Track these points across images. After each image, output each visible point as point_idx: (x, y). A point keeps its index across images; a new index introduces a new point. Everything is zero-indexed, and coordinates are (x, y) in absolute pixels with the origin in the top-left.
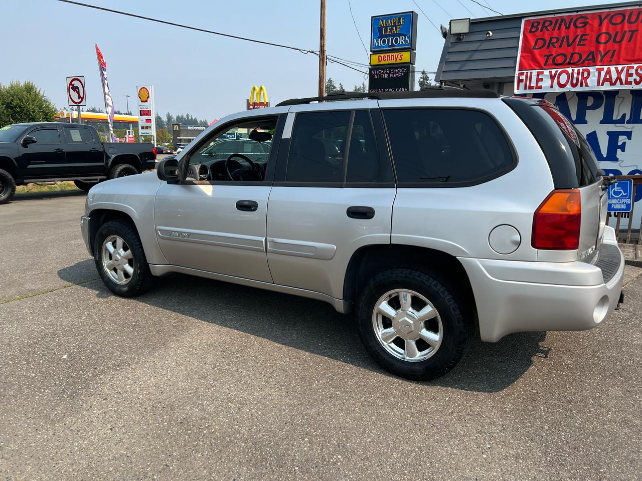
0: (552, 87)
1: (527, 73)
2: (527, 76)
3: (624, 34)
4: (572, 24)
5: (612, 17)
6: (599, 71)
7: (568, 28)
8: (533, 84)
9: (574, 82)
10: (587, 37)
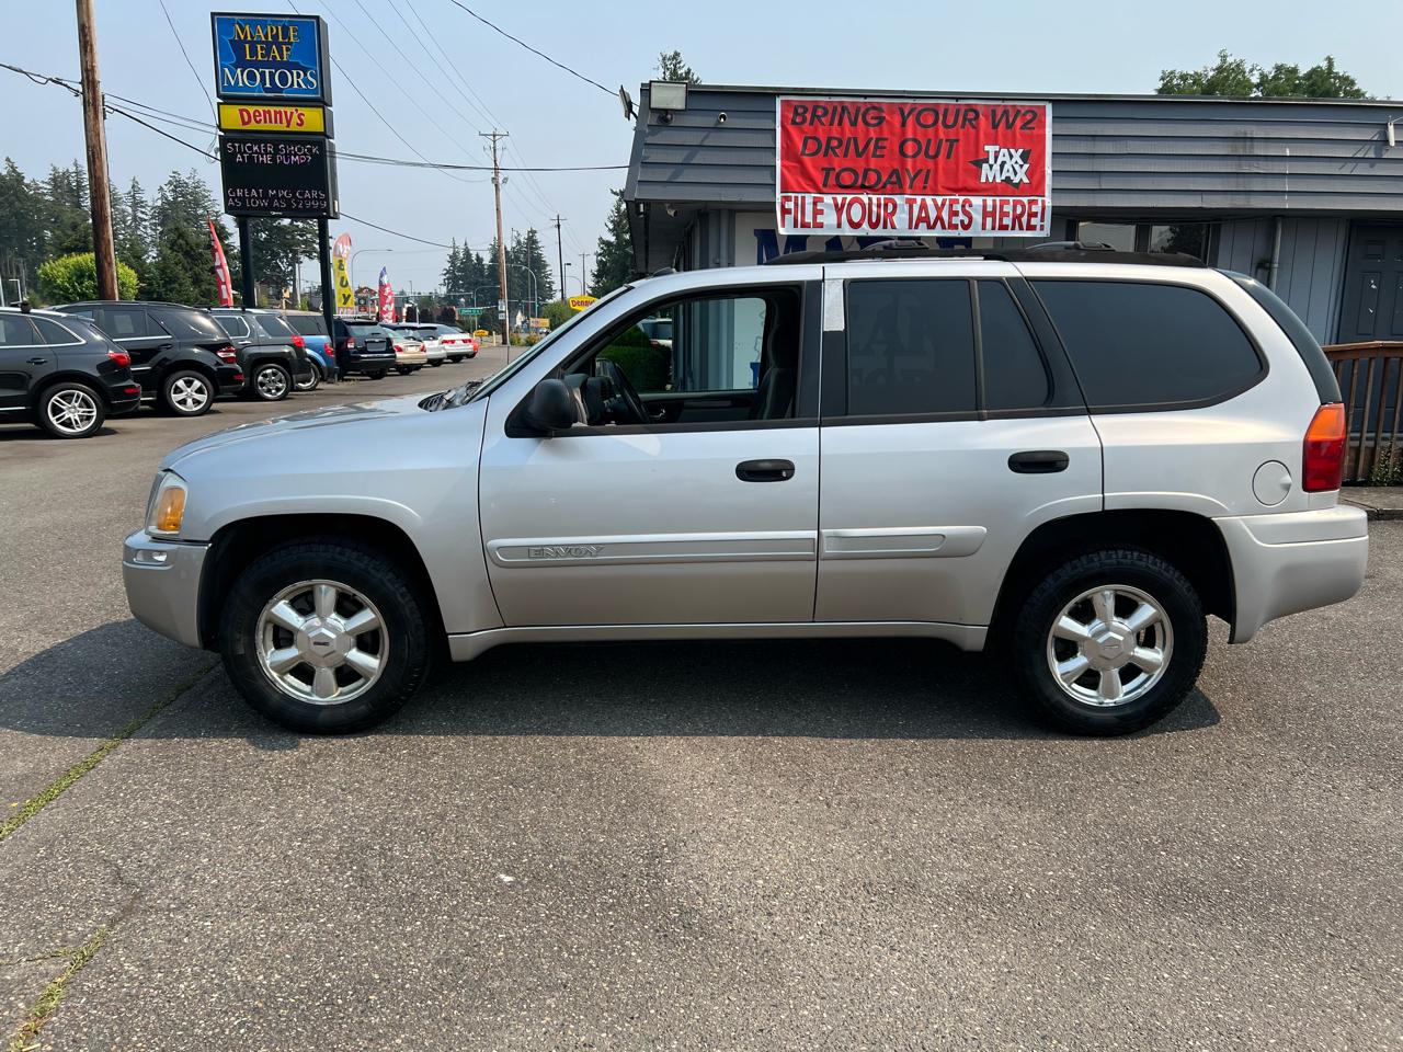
0: (839, 226)
1: (796, 198)
2: (796, 204)
3: (939, 148)
4: (860, 117)
5: (919, 114)
6: (911, 203)
7: (854, 124)
8: (809, 219)
9: (874, 221)
10: (885, 143)
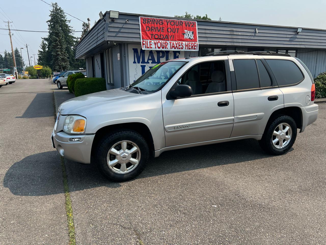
0: (156, 48)
2: (146, 42)
3: (175, 30)
4: (158, 22)
5: (171, 22)
6: (171, 43)
7: (157, 24)
8: (149, 46)
9: (163, 47)
10: (164, 29)
